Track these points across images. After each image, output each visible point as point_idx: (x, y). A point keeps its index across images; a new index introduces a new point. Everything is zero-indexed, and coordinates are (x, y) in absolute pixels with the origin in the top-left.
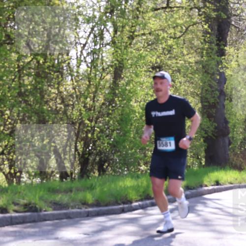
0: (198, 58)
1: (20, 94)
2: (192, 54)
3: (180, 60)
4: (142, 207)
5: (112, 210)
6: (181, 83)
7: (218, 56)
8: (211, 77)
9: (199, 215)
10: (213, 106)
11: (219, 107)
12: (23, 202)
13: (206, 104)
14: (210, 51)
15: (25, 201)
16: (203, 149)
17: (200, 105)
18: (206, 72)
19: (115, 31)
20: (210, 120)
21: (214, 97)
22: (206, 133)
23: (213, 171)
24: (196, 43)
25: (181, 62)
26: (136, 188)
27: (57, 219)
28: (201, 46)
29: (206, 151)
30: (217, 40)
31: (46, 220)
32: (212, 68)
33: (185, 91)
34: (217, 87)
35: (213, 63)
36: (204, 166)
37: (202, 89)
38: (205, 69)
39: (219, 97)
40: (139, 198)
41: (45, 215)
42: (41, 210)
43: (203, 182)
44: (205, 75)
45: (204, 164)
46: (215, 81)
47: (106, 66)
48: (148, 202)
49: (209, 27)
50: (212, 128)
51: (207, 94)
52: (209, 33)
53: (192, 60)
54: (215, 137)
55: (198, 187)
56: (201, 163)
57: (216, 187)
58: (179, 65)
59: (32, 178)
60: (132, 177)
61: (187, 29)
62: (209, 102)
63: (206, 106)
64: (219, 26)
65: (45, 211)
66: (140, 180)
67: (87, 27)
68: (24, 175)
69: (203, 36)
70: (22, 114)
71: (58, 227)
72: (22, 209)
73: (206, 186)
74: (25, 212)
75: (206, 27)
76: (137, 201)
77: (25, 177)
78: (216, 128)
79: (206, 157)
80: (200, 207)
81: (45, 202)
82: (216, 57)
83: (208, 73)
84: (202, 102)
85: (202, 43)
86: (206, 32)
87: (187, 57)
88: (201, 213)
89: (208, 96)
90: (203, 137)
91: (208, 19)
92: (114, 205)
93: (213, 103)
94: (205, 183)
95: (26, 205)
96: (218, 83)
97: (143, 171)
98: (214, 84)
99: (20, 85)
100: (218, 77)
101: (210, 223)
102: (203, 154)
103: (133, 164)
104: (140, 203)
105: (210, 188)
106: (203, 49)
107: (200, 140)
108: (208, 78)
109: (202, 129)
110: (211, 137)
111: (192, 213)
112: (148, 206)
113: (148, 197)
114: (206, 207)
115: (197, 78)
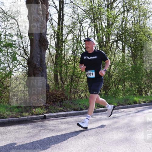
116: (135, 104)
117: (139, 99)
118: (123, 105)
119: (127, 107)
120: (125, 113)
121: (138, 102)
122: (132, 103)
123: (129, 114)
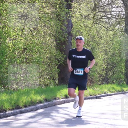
0: (53, 10)
2: (49, 7)
3: (41, 11)
4: (14, 114)
6: (41, 27)
8: (62, 23)
10: (64, 43)
11: (68, 44)
13: (59, 42)
14: (61, 5)
16: (56, 73)
17: (55, 43)
18: (58, 19)
20: (62, 53)
22: (58, 62)
25: (41, 13)
26: (9, 101)
29: (59, 74)
32: (63, 17)
34: (66, 30)
35: (64, 13)
37: (56, 31)
39: (68, 37)
40: (12, 108)
43: (56, 96)
44: (58, 21)
46: (65, 26)
48: (18, 110)
50: (63, 59)
51: (59, 35)
53: (49, 11)
54: (65, 65)
55: (53, 100)
56: (55, 83)
57: (65, 99)
58: (40, 15)
62: (61, 41)
63: (59, 43)
66: (12, 95)
73: (59, 99)
76: (10, 110)
79: (59, 79)
80: (54, 114)
82: (66, 9)
83: (60, 20)
84: (56, 41)
87: (45, 9)
88: (54, 118)
89: (60, 37)
90: (57, 65)
93: (64, 41)
94: (58, 97)
96: (67, 27)
98: (64, 28)
100: (67, 23)
102: (57, 76)
104: (12, 111)
105: (62, 100)
106: (56, 3)
107: (55, 67)
108: (60, 24)
109: (56, 59)
110: (62, 65)
111: (49, 117)
112: (18, 114)
113: (18, 107)
114: (59, 113)
115: (53, 23)
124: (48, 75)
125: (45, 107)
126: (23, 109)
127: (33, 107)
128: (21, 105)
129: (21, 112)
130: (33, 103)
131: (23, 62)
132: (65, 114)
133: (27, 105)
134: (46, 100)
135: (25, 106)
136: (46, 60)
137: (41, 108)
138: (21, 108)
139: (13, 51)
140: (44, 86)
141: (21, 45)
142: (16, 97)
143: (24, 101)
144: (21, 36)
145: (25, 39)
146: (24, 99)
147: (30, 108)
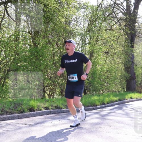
0: (123, 49)
1: (53, 63)
2: (121, 47)
4: (101, 108)
5: (90, 109)
6: (116, 59)
7: (131, 48)
9: (124, 111)
10: (129, 68)
11: (131, 68)
12: (54, 105)
13: (126, 67)
14: (128, 46)
15: (56, 105)
16: (125, 85)
17: (124, 67)
19: (91, 39)
20: (128, 73)
21: (130, 64)
22: (126, 78)
23: (129, 94)
24: (122, 43)
25: (116, 50)
26: (99, 100)
27: (68, 112)
28: (124, 44)
29: (126, 85)
30: (131, 42)
31: (64, 113)
32: (129, 53)
33: (118, 62)
34: (131, 60)
35: (129, 51)
36: (126, 91)
37: (125, 61)
38: (126, 53)
39: (131, 64)
40: (100, 104)
41: (63, 110)
42: (62, 109)
44: (126, 55)
45: (125, 91)
46: (130, 58)
47: (87, 52)
48: (104, 106)
49: (127, 36)
50: (129, 76)
52: (127, 39)
53: (121, 50)
54: (130, 80)
55: (124, 100)
56: (124, 90)
57: (130, 100)
59: (58, 96)
60: (97, 96)
61: (119, 37)
64: (131, 36)
65: (63, 109)
66: (100, 97)
67: (80, 37)
68: (55, 95)
69: (125, 40)
70: (54, 71)
71: (68, 115)
72: (54, 108)
73: (127, 99)
74: (56, 109)
75: (126, 36)
76: (99, 105)
77: (55, 96)
78: (130, 76)
79: (126, 88)
80: (124, 108)
81: (63, 105)
82: (130, 48)
83: (127, 55)
84: (125, 66)
85: (125, 43)
86: (126, 39)
87: (119, 48)
89: (127, 64)
91: (127, 33)
92: (90, 107)
93: (129, 66)
94: (126, 98)
95: (56, 107)
96: (131, 58)
97: (101, 93)
98: (129, 59)
99: (54, 60)
100: (131, 56)
101: (128, 114)
102: (125, 87)
103: (97, 91)
104: (100, 106)
105: (128, 100)
106: (125, 45)
107: (124, 81)
108: (127, 57)
109: (125, 77)
110: (129, 80)
111: (121, 110)
112: (103, 107)
113: (104, 104)
114: (127, 108)
115: (123, 56)
116: (31, 111)
117: (39, 104)
118: (12, 113)
119: (18, 116)
120: (13, 127)
121: (36, 108)
122: (26, 110)
123: (20, 128)
124: (120, 86)
125: (119, 104)
126: (107, 105)
127: (112, 104)
128: (105, 103)
129: (106, 107)
130: (112, 102)
131: (106, 78)
132: (131, 108)
133: (109, 103)
134: (119, 100)
135: (108, 103)
136: (119, 77)
137: (117, 104)
138: (106, 104)
139: (101, 72)
140: (118, 92)
141: (105, 69)
142: (102, 98)
143: (107, 100)
144: (105, 64)
145: (107, 65)
146: (107, 99)
147: (111, 104)
